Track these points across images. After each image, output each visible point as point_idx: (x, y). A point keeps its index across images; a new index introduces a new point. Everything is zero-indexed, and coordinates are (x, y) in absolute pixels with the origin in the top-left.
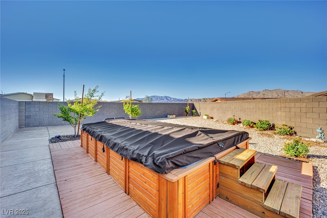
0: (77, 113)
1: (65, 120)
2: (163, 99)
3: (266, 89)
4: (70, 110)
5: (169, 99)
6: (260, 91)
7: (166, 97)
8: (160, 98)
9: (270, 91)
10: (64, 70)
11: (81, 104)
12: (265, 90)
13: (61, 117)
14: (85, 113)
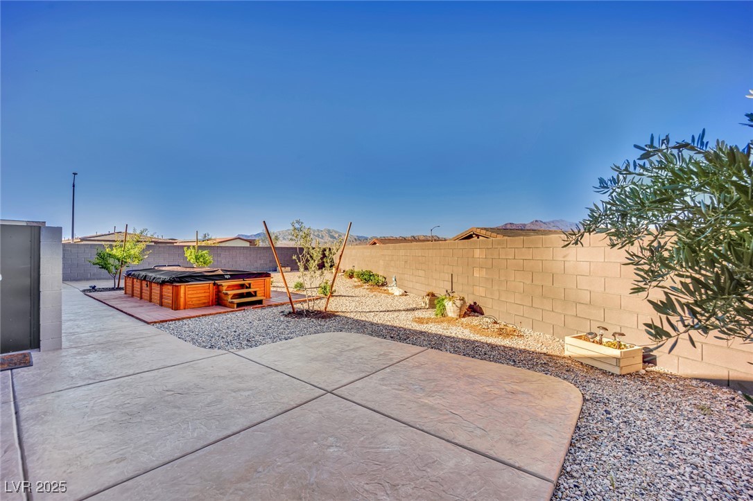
0: (119, 260)
1: (102, 268)
2: (322, 236)
3: (538, 219)
4: (110, 255)
5: (336, 236)
6: (526, 223)
7: (329, 231)
8: (316, 234)
9: (544, 223)
10: (75, 174)
11: (123, 249)
12: (536, 221)
13: (96, 264)
14: (129, 260)
